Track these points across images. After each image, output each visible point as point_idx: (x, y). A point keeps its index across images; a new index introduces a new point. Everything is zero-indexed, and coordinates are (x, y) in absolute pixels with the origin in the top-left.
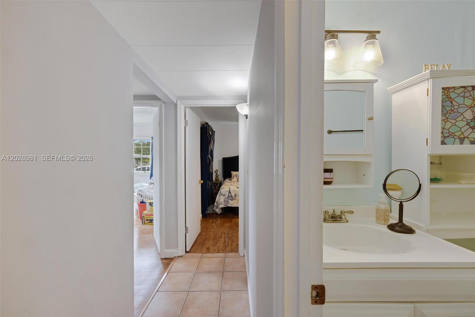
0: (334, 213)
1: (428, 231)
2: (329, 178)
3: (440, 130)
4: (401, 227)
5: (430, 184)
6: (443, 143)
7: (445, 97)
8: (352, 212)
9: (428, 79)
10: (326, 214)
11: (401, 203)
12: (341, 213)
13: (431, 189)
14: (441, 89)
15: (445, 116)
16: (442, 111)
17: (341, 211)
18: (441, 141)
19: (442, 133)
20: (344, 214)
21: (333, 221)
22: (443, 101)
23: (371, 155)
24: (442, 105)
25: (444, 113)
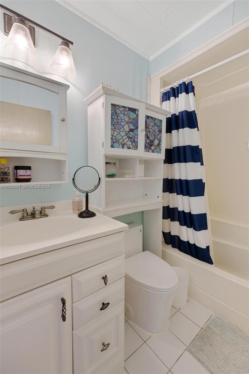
0: (34, 210)
1: (104, 213)
2: (25, 176)
3: (110, 137)
4: (87, 213)
5: (106, 178)
6: (112, 146)
7: (113, 111)
8: (53, 207)
9: (103, 94)
10: (24, 212)
11: (87, 193)
12: (42, 209)
13: (106, 181)
14: (111, 105)
15: (114, 126)
16: (112, 122)
17: (42, 207)
18: (111, 145)
19: (112, 139)
20: (45, 209)
21: (32, 217)
22: (112, 114)
23: (66, 154)
24: (112, 118)
25: (113, 124)
